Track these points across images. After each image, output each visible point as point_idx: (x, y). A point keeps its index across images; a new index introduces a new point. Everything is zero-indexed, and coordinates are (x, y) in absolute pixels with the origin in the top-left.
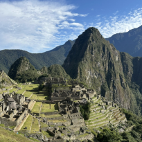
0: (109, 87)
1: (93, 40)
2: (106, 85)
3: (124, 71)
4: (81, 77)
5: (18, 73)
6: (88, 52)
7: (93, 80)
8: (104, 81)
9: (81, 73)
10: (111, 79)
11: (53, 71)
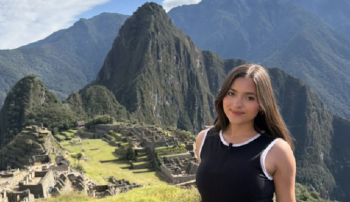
0: (192, 121)
1: (157, 30)
2: (187, 119)
3: (211, 87)
4: (143, 107)
5: (27, 112)
6: (150, 55)
7: (164, 110)
8: (183, 111)
9: (143, 98)
10: (194, 106)
11: (93, 102)
